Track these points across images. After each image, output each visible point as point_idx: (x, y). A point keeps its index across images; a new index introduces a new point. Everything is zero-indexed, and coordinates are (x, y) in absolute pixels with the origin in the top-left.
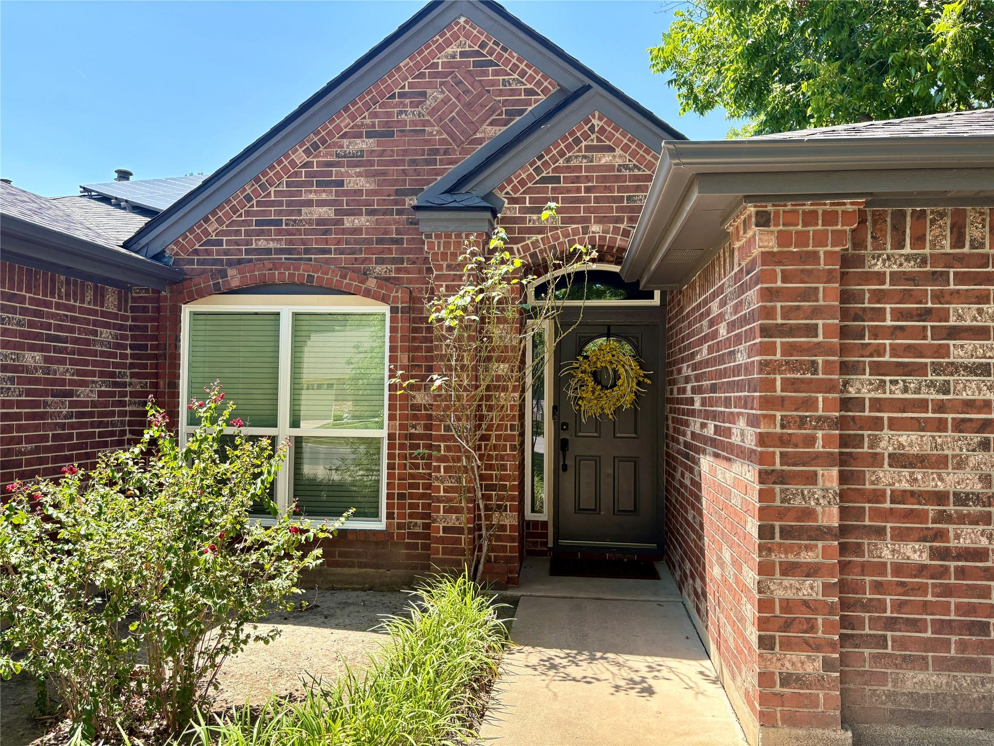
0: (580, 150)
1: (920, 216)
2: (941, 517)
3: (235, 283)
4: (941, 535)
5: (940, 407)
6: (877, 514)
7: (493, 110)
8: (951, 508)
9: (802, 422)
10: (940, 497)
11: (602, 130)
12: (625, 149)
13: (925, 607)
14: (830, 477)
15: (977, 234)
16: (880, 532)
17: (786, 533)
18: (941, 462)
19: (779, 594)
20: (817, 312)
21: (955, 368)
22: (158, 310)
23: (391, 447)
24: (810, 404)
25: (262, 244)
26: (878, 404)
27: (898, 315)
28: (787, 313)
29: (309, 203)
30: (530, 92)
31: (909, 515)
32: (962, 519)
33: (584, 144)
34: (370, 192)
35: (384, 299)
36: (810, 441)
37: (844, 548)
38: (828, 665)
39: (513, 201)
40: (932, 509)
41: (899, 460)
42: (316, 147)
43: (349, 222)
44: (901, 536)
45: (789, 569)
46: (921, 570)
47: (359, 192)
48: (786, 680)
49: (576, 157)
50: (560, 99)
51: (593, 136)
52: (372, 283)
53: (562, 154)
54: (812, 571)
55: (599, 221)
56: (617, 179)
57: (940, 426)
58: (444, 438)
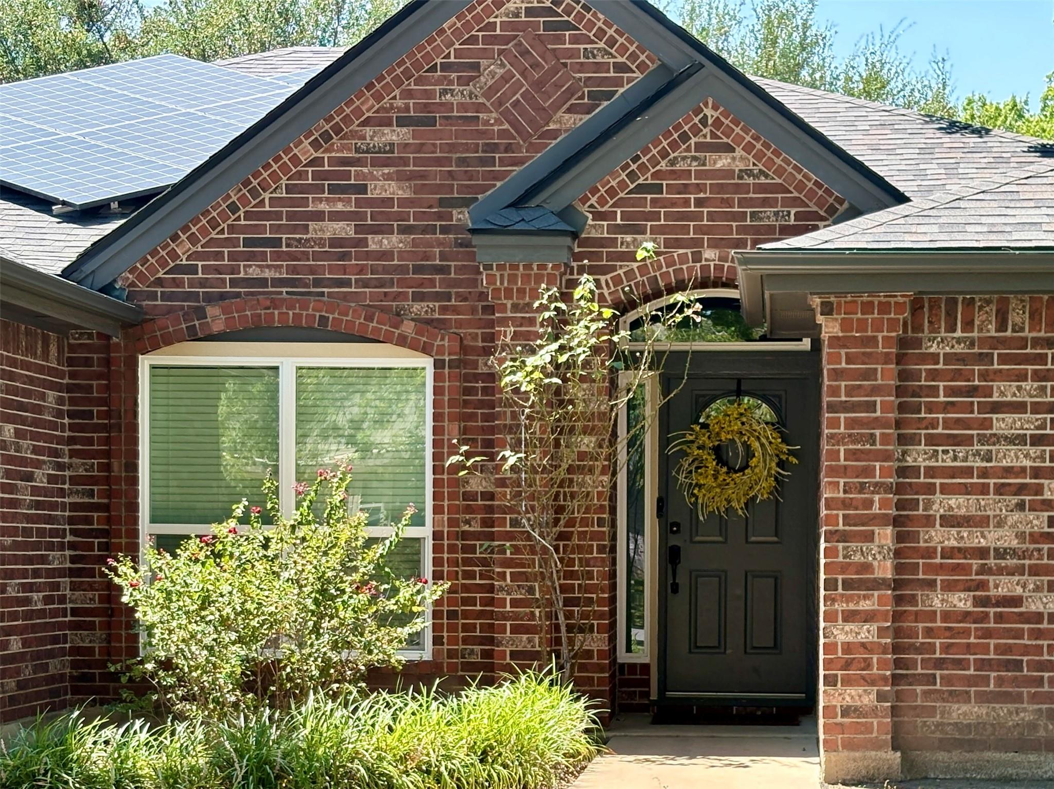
0: (688, 149)
1: (970, 303)
2: (983, 570)
3: (218, 327)
4: (983, 585)
5: (984, 473)
6: (929, 568)
7: (570, 92)
8: (992, 562)
9: (862, 488)
10: (982, 553)
11: (717, 123)
12: (749, 148)
13: (969, 648)
14: (886, 535)
15: (1018, 320)
16: (931, 584)
17: (847, 585)
18: (983, 522)
19: (841, 638)
20: (875, 391)
21: (997, 439)
22: (107, 362)
23: (437, 549)
24: (868, 472)
25: (254, 272)
26: (931, 472)
27: (951, 391)
28: (850, 391)
29: (318, 216)
30: (621, 68)
31: (956, 569)
32: (1000, 571)
33: (693, 141)
34: (403, 202)
35: (425, 350)
36: (869, 504)
37: (899, 600)
38: (881, 697)
39: (598, 216)
40: (975, 563)
41: (950, 521)
42: (326, 137)
43: (375, 243)
44: (949, 587)
45: (850, 616)
46: (965, 616)
47: (388, 202)
48: (846, 712)
49: (684, 158)
50: (662, 82)
51: (706, 131)
52: (408, 328)
53: (664, 154)
54: (869, 617)
55: (713, 244)
56: (738, 188)
57: (983, 490)
58: (510, 536)
